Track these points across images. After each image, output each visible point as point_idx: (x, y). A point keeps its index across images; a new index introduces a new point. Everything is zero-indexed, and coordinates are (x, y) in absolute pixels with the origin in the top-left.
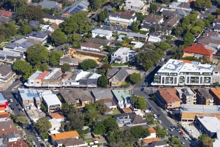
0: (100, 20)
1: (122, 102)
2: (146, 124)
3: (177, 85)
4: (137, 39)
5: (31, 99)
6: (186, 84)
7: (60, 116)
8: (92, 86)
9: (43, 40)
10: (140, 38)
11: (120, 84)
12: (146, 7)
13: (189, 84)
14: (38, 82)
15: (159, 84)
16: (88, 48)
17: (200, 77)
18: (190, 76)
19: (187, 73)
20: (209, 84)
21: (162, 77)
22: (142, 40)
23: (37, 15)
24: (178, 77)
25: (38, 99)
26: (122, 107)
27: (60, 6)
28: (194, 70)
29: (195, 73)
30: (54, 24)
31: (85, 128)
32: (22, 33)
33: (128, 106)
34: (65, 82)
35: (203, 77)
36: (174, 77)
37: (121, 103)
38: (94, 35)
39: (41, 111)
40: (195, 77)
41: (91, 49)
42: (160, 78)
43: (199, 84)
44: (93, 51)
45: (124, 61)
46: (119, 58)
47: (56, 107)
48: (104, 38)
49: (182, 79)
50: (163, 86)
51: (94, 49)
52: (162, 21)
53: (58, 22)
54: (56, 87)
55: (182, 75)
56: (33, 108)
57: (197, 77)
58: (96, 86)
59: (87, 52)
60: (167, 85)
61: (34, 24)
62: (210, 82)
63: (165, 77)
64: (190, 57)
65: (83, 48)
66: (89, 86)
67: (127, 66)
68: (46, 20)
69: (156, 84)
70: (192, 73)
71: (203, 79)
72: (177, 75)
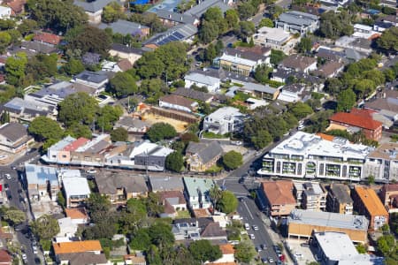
0: (206, 59)
1: (197, 198)
2: (225, 238)
3: (302, 176)
4: (259, 94)
5: (43, 182)
6: (318, 176)
7: (82, 214)
8: (156, 169)
9: (99, 87)
10: (265, 93)
11: (205, 168)
12: (293, 42)
13: (323, 176)
14: (65, 156)
15: (271, 173)
16: (171, 105)
17: (342, 165)
18: (325, 162)
19: (322, 157)
20: (358, 179)
21: (276, 160)
22: (268, 97)
23: (98, 44)
24: (304, 163)
25: (54, 184)
26: (196, 207)
27: (146, 31)
28: (334, 152)
29: (334, 158)
30: (126, 61)
31: (117, 237)
32: (68, 72)
33: (207, 206)
34: (111, 159)
35: (348, 165)
36: (297, 163)
37: (194, 200)
38: (188, 84)
39: (56, 204)
40: (333, 165)
41: (176, 106)
42: (273, 163)
43: (341, 178)
44: (180, 111)
45: (225, 130)
46: (216, 125)
47: (80, 200)
48: (204, 90)
49: (311, 166)
50: (279, 176)
52: (313, 67)
53: (133, 58)
54: (95, 167)
55: (312, 159)
56: (45, 198)
57: (337, 166)
58: (162, 169)
59: (169, 111)
60: (285, 175)
61: (91, 59)
62: (360, 175)
63: (282, 161)
64: (337, 130)
65: (163, 104)
66: (150, 168)
67: (228, 139)
68: (113, 53)
69: (266, 172)
70: (329, 158)
71: (348, 168)
72: (303, 159)
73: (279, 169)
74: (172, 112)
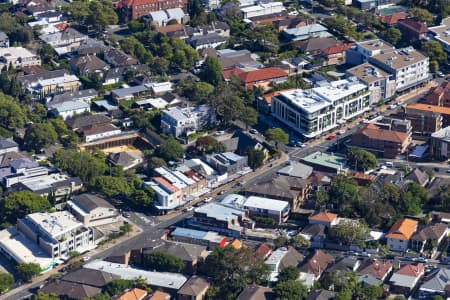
3: (335, 125)
13: (348, 117)
14: (178, 197)
15: (317, 133)
16: (99, 136)
17: (357, 99)
18: (347, 103)
19: (341, 100)
20: (368, 108)
21: (319, 118)
24: (335, 111)
35: (361, 97)
36: (331, 113)
41: (105, 134)
43: (358, 113)
44: (111, 137)
49: (340, 112)
51: (111, 133)
57: (354, 103)
60: (325, 130)
63: (322, 116)
65: (90, 138)
69: (312, 135)
70: (345, 98)
71: (362, 101)
72: (331, 108)
73: (320, 126)
74: (105, 141)
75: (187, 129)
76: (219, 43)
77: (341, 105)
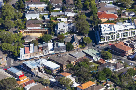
1: (95, 57)
3: (115, 40)
4: (59, 16)
5: (36, 67)
6: (121, 38)
8: (63, 51)
10: (61, 15)
13: (123, 38)
14: (28, 56)
15: (104, 42)
16: (32, 28)
17: (129, 32)
18: (123, 32)
19: (120, 31)
20: (134, 36)
21: (106, 36)
24: (115, 35)
25: (41, 67)
28: (123, 28)
29: (125, 30)
35: (131, 31)
36: (113, 35)
39: (46, 74)
40: (125, 33)
41: (34, 28)
42: (105, 38)
43: (129, 37)
45: (66, 31)
47: (58, 69)
48: (36, 19)
49: (118, 35)
50: (107, 42)
51: (37, 28)
54: (39, 57)
55: (117, 33)
56: (40, 73)
57: (127, 33)
58: (66, 51)
59: (32, 31)
60: (109, 41)
62: (134, 34)
63: (108, 36)
65: (28, 28)
67: (69, 35)
69: (102, 42)
70: (123, 30)
71: (131, 32)
72: (114, 33)
73: (107, 39)
74: (34, 30)
75: (62, 31)
76: (110, 2)
77: (119, 33)
